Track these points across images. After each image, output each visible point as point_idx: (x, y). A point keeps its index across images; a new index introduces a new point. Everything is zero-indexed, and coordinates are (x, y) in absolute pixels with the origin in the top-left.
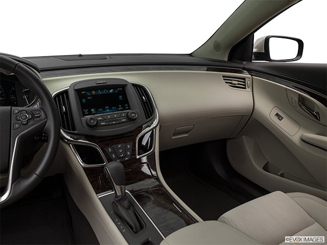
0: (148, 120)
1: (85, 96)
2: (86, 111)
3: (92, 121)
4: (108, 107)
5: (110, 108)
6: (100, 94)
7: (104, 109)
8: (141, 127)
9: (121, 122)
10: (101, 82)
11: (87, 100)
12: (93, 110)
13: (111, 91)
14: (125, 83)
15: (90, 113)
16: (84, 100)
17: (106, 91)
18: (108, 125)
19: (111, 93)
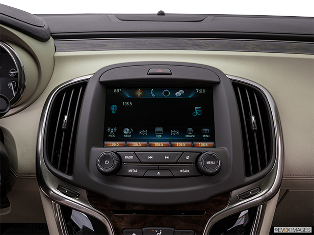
0: (248, 179)
1: (119, 99)
2: (112, 131)
3: (107, 162)
4: (161, 129)
5: (166, 132)
6: (153, 99)
7: (152, 132)
8: (227, 194)
9: (175, 174)
10: (160, 71)
11: (121, 107)
12: (126, 131)
13: (179, 94)
14: (216, 80)
15: (119, 137)
16: (114, 108)
17: (166, 93)
18: (143, 177)
19: (178, 99)
